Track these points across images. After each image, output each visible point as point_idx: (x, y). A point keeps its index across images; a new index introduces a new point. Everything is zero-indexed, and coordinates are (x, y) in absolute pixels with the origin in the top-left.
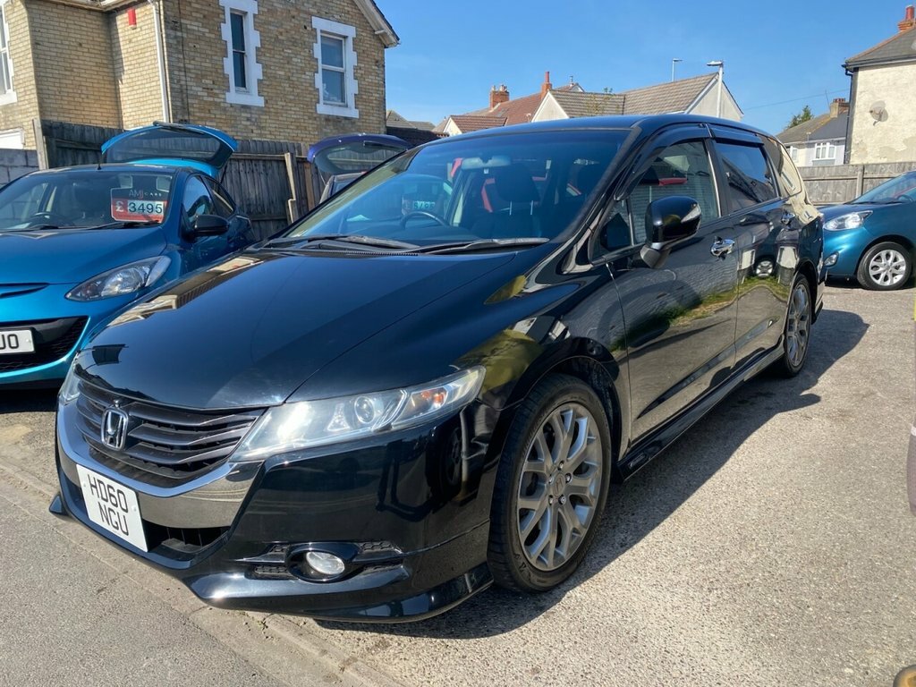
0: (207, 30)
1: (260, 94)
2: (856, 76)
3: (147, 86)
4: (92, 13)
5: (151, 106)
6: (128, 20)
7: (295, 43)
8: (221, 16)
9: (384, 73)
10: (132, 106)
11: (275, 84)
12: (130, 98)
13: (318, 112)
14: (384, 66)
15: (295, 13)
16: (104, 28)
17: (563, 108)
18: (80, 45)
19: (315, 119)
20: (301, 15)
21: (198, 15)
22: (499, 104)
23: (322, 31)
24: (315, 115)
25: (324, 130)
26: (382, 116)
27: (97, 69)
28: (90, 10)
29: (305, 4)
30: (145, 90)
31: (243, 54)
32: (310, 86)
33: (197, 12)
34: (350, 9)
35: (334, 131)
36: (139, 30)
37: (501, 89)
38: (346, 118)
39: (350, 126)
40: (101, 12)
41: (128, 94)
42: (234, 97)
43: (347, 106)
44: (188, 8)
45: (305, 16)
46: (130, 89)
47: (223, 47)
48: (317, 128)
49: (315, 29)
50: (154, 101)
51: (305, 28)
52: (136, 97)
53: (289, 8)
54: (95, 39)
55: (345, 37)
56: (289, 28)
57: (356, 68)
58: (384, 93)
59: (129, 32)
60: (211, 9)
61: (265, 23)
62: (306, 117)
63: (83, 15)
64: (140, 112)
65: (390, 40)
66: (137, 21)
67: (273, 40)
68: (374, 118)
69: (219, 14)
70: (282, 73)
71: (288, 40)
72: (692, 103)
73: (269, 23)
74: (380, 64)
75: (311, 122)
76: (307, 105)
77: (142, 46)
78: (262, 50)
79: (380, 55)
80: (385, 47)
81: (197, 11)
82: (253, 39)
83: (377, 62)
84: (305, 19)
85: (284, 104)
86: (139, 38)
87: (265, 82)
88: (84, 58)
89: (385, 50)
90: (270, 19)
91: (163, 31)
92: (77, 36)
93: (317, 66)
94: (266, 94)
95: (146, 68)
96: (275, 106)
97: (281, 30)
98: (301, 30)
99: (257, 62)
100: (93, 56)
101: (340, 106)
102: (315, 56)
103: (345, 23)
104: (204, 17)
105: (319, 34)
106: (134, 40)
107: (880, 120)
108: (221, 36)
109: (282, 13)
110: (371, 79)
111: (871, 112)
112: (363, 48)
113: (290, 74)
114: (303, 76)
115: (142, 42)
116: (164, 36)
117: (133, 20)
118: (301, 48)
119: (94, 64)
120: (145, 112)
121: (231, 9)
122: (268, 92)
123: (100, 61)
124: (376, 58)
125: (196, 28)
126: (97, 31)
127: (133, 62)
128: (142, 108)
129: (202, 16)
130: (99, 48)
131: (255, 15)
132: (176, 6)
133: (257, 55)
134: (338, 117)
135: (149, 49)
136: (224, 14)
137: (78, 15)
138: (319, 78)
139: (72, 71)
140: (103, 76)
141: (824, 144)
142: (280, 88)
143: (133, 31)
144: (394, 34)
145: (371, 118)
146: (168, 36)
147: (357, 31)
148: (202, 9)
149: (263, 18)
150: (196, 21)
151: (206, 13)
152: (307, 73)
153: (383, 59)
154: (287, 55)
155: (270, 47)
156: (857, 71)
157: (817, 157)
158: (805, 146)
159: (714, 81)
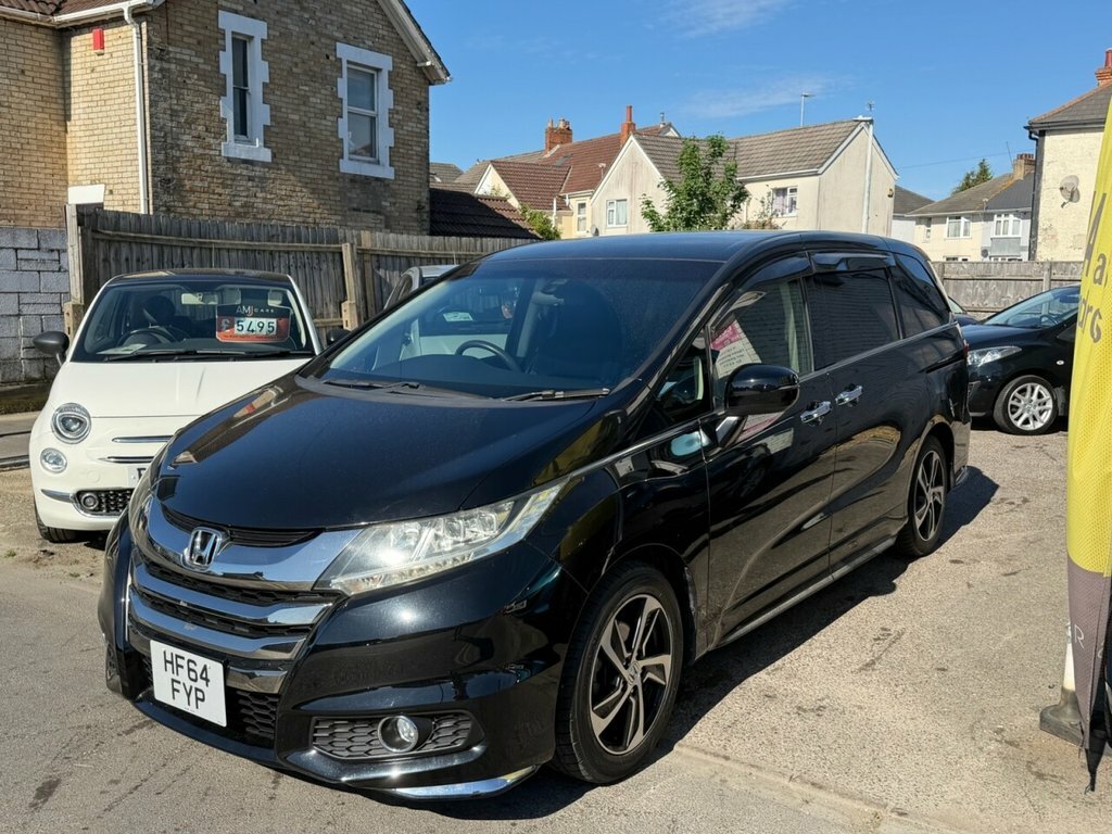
0: (202, 61)
1: (266, 145)
2: (1043, 141)
3: (115, 130)
4: (40, 30)
5: (119, 158)
6: (92, 42)
7: (313, 77)
8: (220, 42)
9: (427, 119)
10: (89, 155)
11: (285, 131)
12: (87, 145)
13: (342, 171)
14: (427, 110)
15: (313, 38)
16: (54, 50)
17: (652, 159)
18: (23, 72)
19: (337, 179)
20: (323, 40)
21: (191, 40)
22: (558, 146)
23: (349, 62)
24: (337, 174)
25: (349, 195)
26: (425, 177)
27: (43, 104)
28: (38, 26)
29: (329, 26)
30: (111, 136)
31: (245, 91)
32: (332, 136)
33: (190, 37)
34: (385, 33)
35: (361, 196)
36: (107, 56)
37: (561, 125)
38: (377, 179)
39: (382, 189)
40: (53, 29)
41: (84, 139)
42: (233, 148)
43: (378, 163)
44: (179, 32)
45: (328, 42)
46: (87, 133)
47: (221, 82)
48: (339, 192)
49: (341, 59)
50: (125, 152)
51: (328, 57)
52: (97, 144)
53: (307, 31)
54: (43, 64)
55: (378, 70)
56: (306, 57)
57: (391, 112)
58: (427, 146)
59: (93, 58)
60: (208, 33)
61: (276, 51)
62: (326, 177)
63: (28, 33)
64: (102, 165)
65: (438, 75)
66: (106, 45)
67: (285, 73)
68: (415, 180)
69: (217, 39)
70: (296, 117)
71: (305, 73)
72: (829, 158)
73: (281, 51)
74: (423, 106)
75: (331, 183)
76: (327, 161)
77: (112, 78)
78: (271, 86)
79: (423, 94)
80: (430, 84)
81: (190, 35)
82: (259, 72)
83: (419, 103)
84: (327, 46)
85: (297, 158)
86: (107, 68)
87: (273, 129)
88: (26, 90)
89: (431, 87)
90: (283, 45)
91: (145, 61)
92: (19, 60)
93: (342, 109)
94: (274, 145)
95: (116, 107)
96: (285, 162)
97: (296, 60)
98: (322, 61)
99: (264, 103)
100: (39, 87)
101: (369, 162)
102: (339, 96)
103: (379, 51)
104: (199, 43)
105: (345, 65)
106: (98, 69)
107: (1071, 200)
108: (218, 67)
109: (299, 38)
110: (411, 126)
111: (1062, 189)
112: (402, 85)
113: (305, 119)
114: (324, 122)
115: (111, 73)
116: (146, 68)
117: (100, 44)
118: (321, 84)
119: (40, 98)
120: (109, 165)
121: (233, 33)
122: (277, 143)
123: (47, 94)
124: (419, 99)
125: (187, 58)
126: (46, 54)
127: (95, 98)
128: (105, 159)
129: (195, 42)
130: (48, 77)
131: (263, 41)
132: (164, 29)
133: (264, 93)
134: (366, 178)
135: (121, 83)
136: (224, 39)
137: (22, 32)
138: (343, 123)
139: (10, 107)
140: (50, 114)
141: (1006, 215)
142: (293, 137)
143: (97, 58)
144: (443, 68)
145: (410, 179)
146: (151, 68)
147: (394, 62)
148: (196, 33)
149: (273, 44)
150: (189, 48)
151: (201, 38)
152: (328, 118)
153: (427, 99)
154: (303, 93)
155: (282, 82)
156: (1044, 135)
157: (997, 233)
158: (981, 217)
159: (859, 129)
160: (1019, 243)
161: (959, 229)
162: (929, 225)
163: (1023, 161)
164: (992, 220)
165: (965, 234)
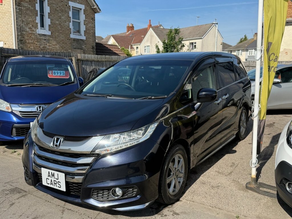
0: (31, 6)
1: (49, 30)
3: (6, 26)
5: (7, 34)
7: (62, 11)
8: (36, 1)
9: (95, 23)
11: (55, 26)
13: (71, 37)
17: (156, 34)
19: (70, 40)
22: (130, 31)
23: (72, 7)
25: (73, 44)
26: (94, 39)
31: (43, 15)
32: (68, 27)
35: (76, 44)
36: (3, 5)
37: (131, 25)
38: (81, 40)
42: (40, 31)
47: (36, 12)
48: (70, 43)
50: (9, 32)
51: (66, 5)
52: (1, 30)
55: (81, 9)
56: (60, 5)
57: (84, 21)
61: (52, 4)
62: (66, 39)
66: (3, 2)
67: (55, 10)
68: (91, 40)
70: (58, 22)
72: (205, 34)
74: (93, 19)
76: (67, 35)
77: (5, 11)
78: (51, 14)
79: (93, 16)
82: (47, 9)
84: (66, 2)
85: (58, 34)
86: (3, 8)
87: (51, 26)
89: (95, 14)
90: (54, 2)
93: (71, 20)
95: (6, 20)
96: (55, 35)
97: (57, 6)
99: (49, 18)
101: (79, 35)
102: (70, 16)
103: (81, 4)
104: (30, 1)
108: (35, 8)
110: (90, 25)
112: (87, 13)
114: (65, 24)
116: (15, 8)
118: (65, 13)
120: (5, 36)
122: (52, 30)
125: (27, 6)
128: (3, 34)
131: (48, 1)
134: (78, 39)
135: (8, 13)
138: (71, 24)
141: (252, 50)
142: (57, 28)
144: (99, 8)
147: (85, 7)
149: (51, 1)
150: (27, 3)
152: (67, 22)
154: (59, 15)
155: (53, 12)
157: (249, 55)
158: (245, 50)
159: (213, 26)
161: (239, 54)
164: (248, 51)
165: (241, 55)
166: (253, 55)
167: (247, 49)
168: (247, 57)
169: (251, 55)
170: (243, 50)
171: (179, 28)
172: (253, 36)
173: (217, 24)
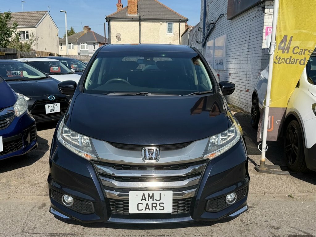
2: (110, 23)
72: (38, 22)
107: (119, 40)
111: (117, 37)
141: (84, 43)
156: (110, 21)
157: (82, 48)
158: (77, 44)
159: (46, 14)
160: (88, 51)
161: (71, 47)
162: (62, 45)
163: (86, 28)
164: (80, 45)
165: (73, 49)
166: (85, 49)
167: (79, 42)
168: (80, 52)
169: (83, 49)
170: (74, 44)
171: (10, 12)
172: (83, 29)
173: (66, 12)
